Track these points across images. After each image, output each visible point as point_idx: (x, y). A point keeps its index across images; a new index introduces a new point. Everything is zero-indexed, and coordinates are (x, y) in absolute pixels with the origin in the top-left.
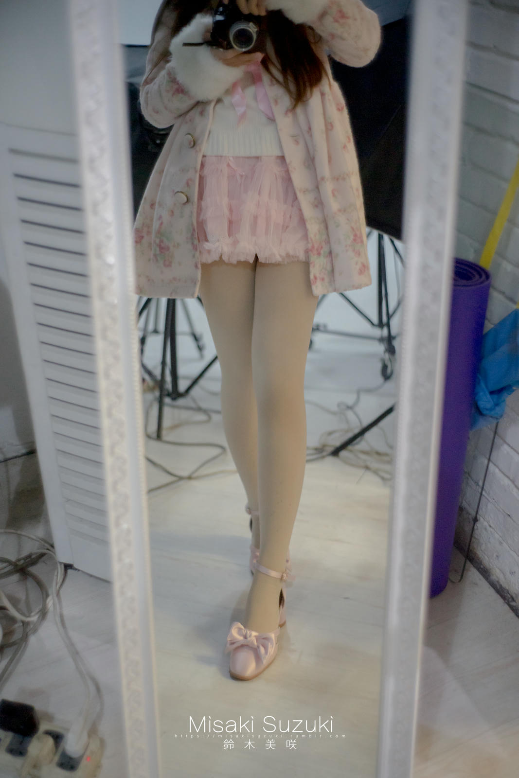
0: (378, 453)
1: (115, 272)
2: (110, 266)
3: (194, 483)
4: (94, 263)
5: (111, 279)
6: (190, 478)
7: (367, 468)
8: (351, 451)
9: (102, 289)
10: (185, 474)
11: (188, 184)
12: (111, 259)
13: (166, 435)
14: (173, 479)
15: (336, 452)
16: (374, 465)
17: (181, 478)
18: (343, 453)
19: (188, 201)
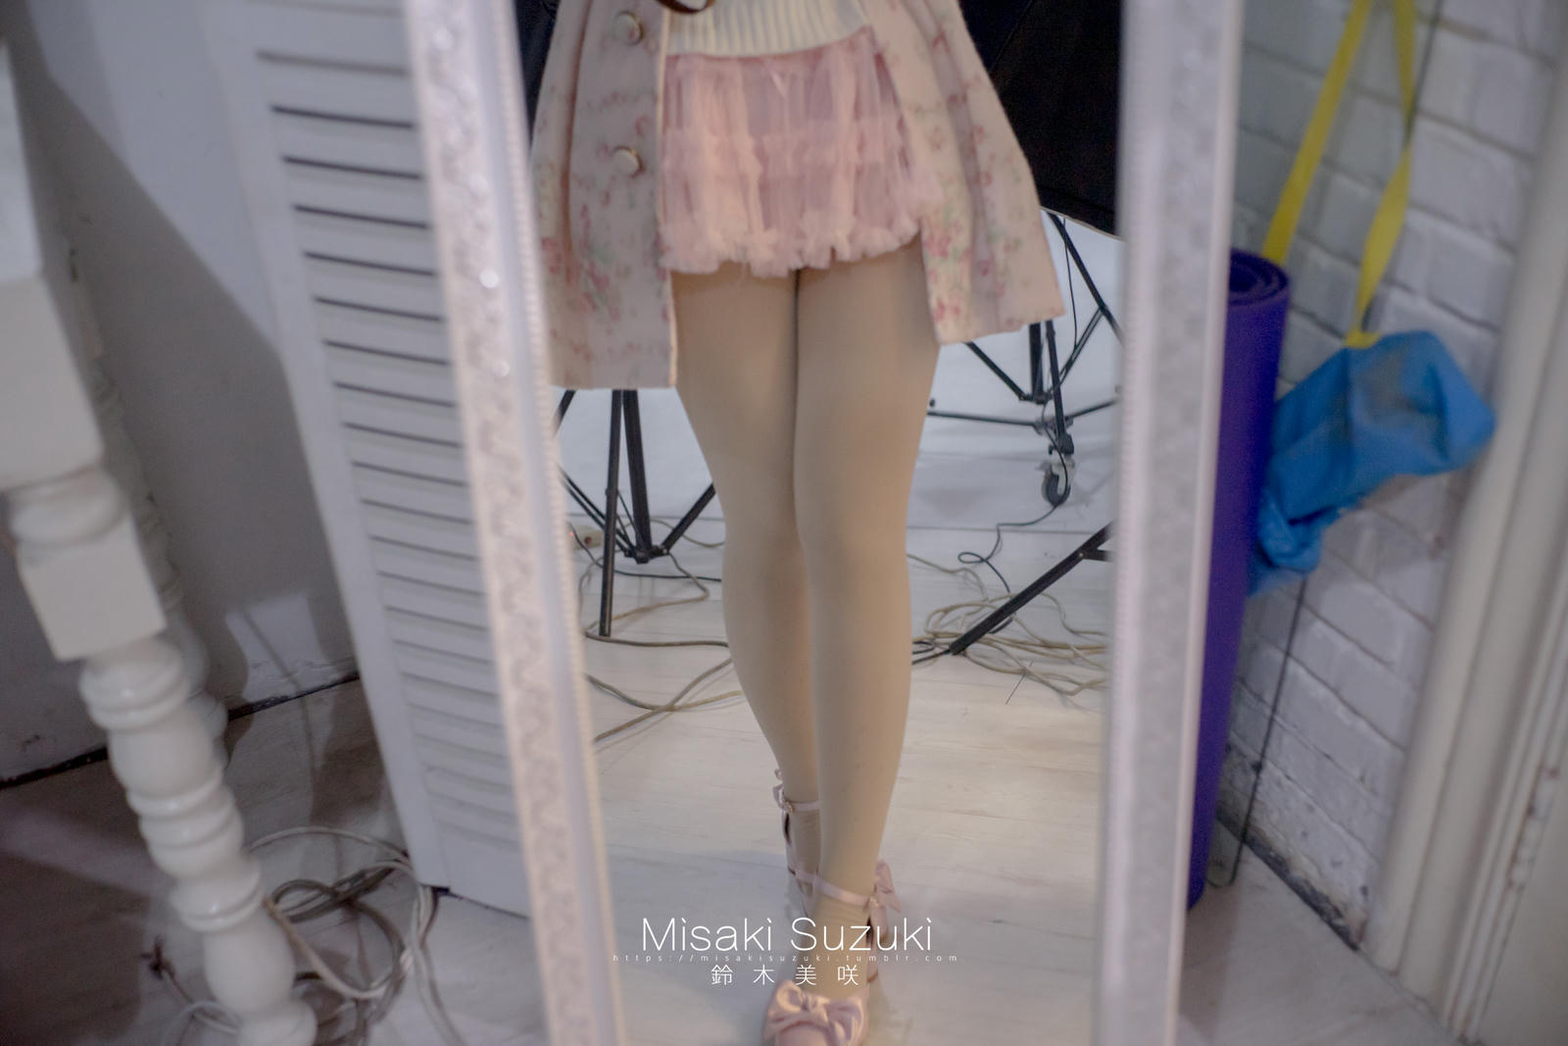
0: (1047, 645)
1: (501, 305)
2: (488, 293)
3: (677, 716)
4: (454, 286)
5: (493, 320)
6: (671, 708)
7: (1024, 673)
8: (989, 643)
9: (475, 343)
10: (663, 701)
11: (639, 131)
12: (491, 278)
13: (618, 629)
14: (640, 712)
15: (959, 647)
16: (1039, 667)
17: (655, 710)
18: (974, 648)
19: (642, 168)
